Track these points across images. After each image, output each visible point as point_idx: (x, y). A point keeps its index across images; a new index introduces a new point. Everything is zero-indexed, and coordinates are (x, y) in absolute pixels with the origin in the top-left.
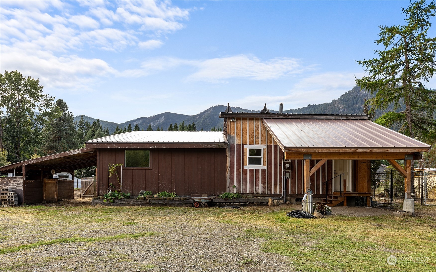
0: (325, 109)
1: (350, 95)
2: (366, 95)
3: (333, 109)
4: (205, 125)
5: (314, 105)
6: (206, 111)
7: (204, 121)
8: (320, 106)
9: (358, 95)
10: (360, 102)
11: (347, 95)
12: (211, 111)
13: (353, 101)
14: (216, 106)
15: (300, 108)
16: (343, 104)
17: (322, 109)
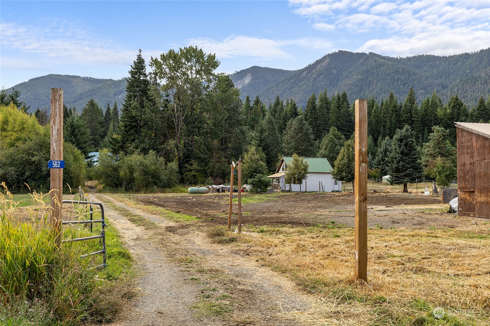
4: (317, 85)
6: (318, 62)
7: (316, 78)
12: (326, 61)
14: (335, 53)
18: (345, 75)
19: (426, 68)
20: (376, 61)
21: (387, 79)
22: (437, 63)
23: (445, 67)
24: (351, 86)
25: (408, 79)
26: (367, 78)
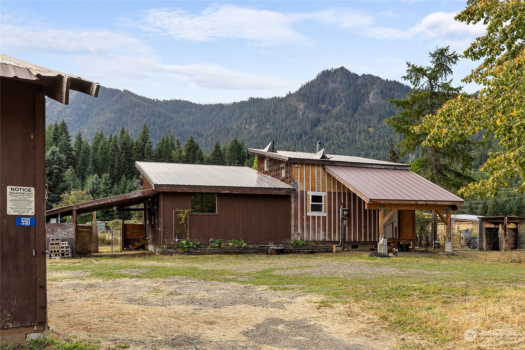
0: (276, 108)
1: (314, 87)
2: (337, 90)
3: (288, 109)
5: (258, 98)
8: (268, 102)
9: (325, 89)
10: (327, 101)
11: (309, 86)
13: (319, 98)
15: (235, 102)
16: (304, 102)
17: (271, 108)
18: (96, 112)
19: (182, 114)
20: (131, 100)
21: (143, 121)
22: (194, 110)
23: (201, 116)
24: (103, 125)
25: (165, 123)
26: (120, 117)
